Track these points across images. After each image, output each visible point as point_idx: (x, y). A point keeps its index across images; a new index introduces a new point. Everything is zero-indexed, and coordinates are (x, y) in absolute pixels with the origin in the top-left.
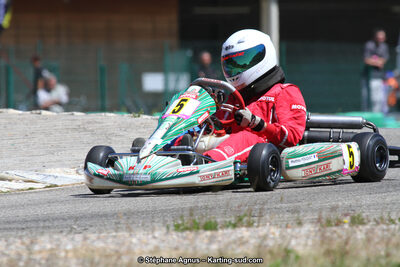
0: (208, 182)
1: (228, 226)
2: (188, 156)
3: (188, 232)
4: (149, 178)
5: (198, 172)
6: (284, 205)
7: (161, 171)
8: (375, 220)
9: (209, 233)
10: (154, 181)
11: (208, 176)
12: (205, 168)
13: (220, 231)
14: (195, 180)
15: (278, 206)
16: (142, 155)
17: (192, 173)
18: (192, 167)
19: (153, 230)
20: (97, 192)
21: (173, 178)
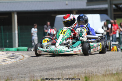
6: (20, 76)
15: (18, 76)
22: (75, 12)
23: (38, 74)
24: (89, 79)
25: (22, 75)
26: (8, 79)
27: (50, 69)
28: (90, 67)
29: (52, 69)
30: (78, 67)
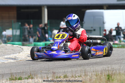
1: (25, 79)
3: (13, 81)
6: (44, 71)
8: (71, 76)
9: (19, 81)
13: (23, 80)
19: (3, 80)
22: (105, 7)
23: (62, 71)
24: (111, 77)
25: (46, 70)
26: (31, 75)
27: (74, 66)
28: (115, 64)
29: (76, 65)
30: (103, 64)
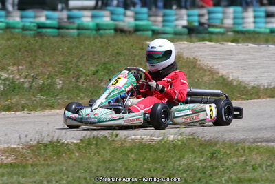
0: (129, 124)
2: (119, 109)
4: (96, 120)
5: (123, 118)
7: (103, 116)
10: (99, 122)
11: (128, 120)
12: (127, 116)
14: (122, 122)
16: (94, 107)
17: (120, 119)
18: (121, 115)
20: (71, 127)
21: (109, 121)
